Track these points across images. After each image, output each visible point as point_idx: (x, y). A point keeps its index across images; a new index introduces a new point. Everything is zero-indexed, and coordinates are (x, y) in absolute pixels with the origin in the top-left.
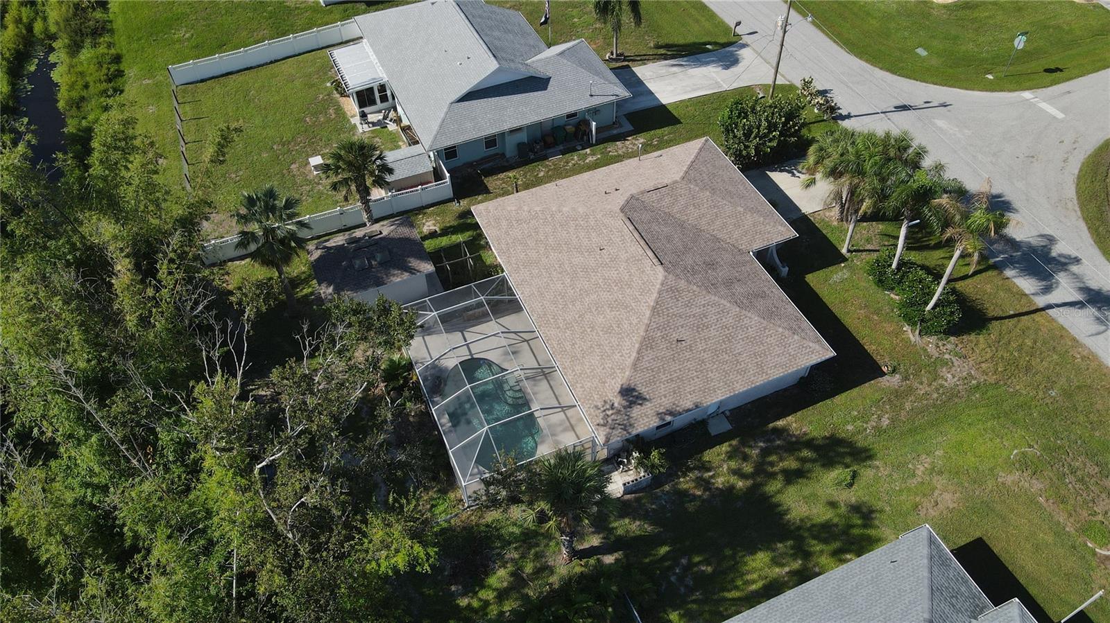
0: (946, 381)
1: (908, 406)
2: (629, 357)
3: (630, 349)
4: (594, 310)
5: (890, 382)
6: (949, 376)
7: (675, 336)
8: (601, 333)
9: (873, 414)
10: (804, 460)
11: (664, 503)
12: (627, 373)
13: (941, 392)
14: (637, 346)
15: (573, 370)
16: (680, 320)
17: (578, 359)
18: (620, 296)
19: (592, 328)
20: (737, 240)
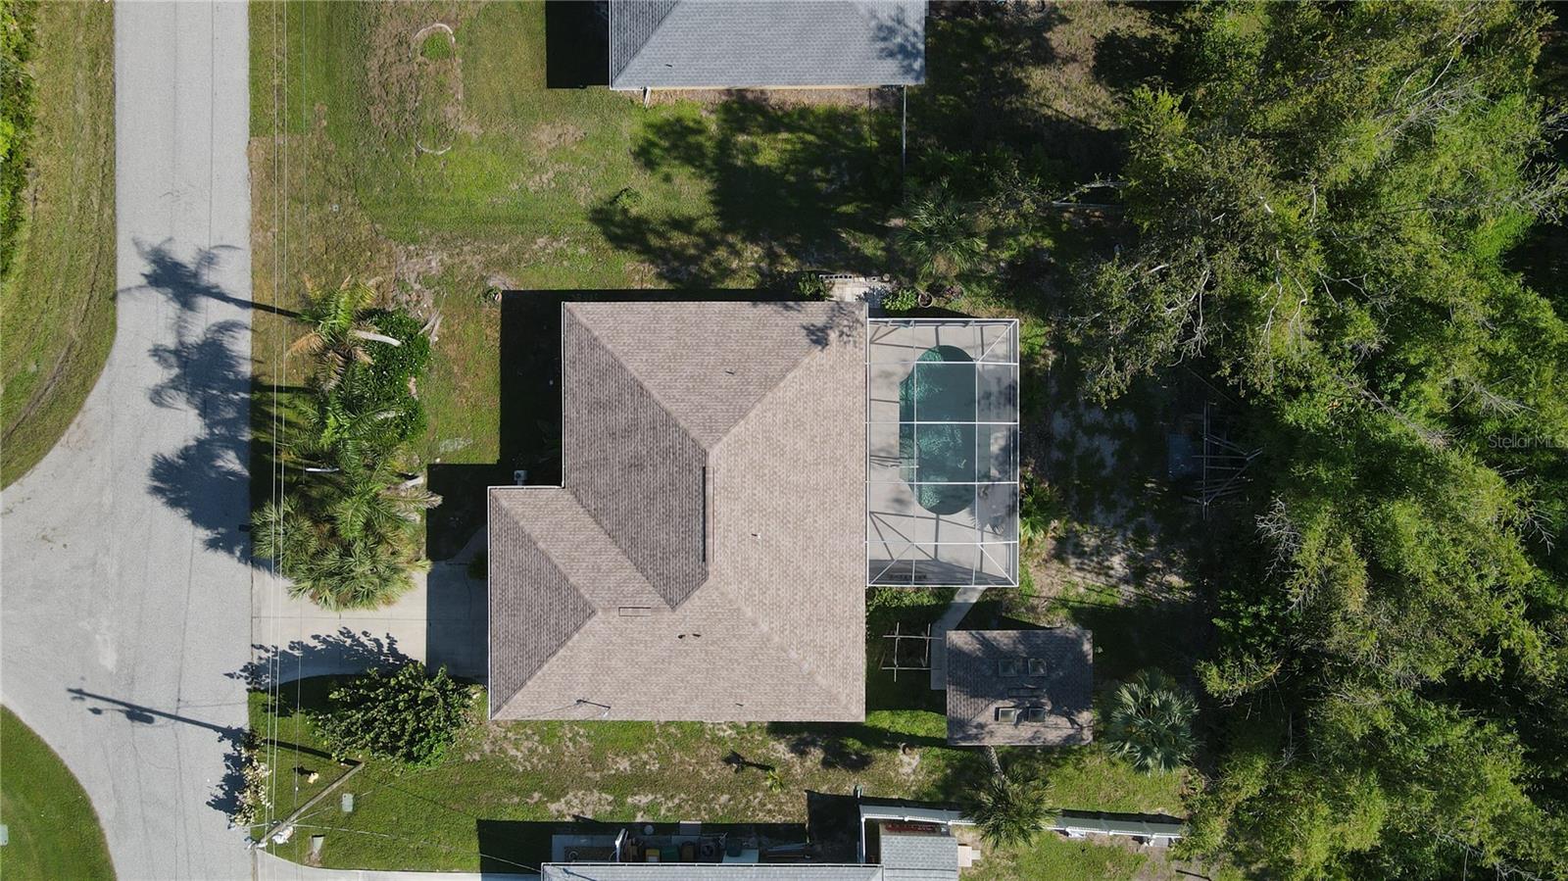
0: (441, 260)
1: (505, 248)
2: (796, 377)
3: (790, 386)
4: (801, 461)
5: (501, 282)
6: (433, 264)
7: (734, 380)
8: (808, 427)
9: (549, 254)
10: (661, 235)
11: (816, 254)
12: (807, 361)
13: (458, 250)
14: (782, 384)
15: (854, 404)
16: (719, 395)
17: (844, 414)
18: (767, 458)
19: (812, 440)
20: (570, 507)
